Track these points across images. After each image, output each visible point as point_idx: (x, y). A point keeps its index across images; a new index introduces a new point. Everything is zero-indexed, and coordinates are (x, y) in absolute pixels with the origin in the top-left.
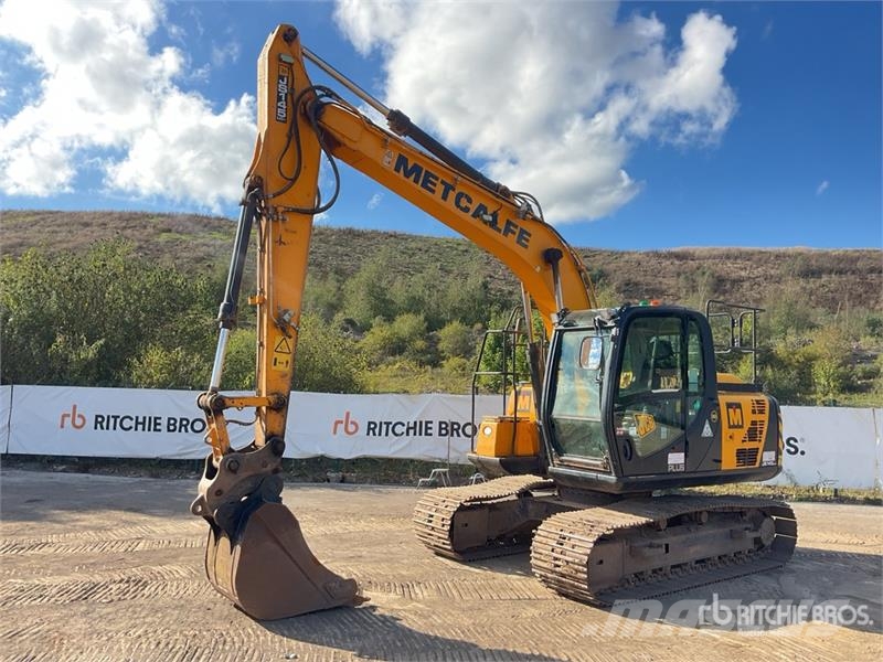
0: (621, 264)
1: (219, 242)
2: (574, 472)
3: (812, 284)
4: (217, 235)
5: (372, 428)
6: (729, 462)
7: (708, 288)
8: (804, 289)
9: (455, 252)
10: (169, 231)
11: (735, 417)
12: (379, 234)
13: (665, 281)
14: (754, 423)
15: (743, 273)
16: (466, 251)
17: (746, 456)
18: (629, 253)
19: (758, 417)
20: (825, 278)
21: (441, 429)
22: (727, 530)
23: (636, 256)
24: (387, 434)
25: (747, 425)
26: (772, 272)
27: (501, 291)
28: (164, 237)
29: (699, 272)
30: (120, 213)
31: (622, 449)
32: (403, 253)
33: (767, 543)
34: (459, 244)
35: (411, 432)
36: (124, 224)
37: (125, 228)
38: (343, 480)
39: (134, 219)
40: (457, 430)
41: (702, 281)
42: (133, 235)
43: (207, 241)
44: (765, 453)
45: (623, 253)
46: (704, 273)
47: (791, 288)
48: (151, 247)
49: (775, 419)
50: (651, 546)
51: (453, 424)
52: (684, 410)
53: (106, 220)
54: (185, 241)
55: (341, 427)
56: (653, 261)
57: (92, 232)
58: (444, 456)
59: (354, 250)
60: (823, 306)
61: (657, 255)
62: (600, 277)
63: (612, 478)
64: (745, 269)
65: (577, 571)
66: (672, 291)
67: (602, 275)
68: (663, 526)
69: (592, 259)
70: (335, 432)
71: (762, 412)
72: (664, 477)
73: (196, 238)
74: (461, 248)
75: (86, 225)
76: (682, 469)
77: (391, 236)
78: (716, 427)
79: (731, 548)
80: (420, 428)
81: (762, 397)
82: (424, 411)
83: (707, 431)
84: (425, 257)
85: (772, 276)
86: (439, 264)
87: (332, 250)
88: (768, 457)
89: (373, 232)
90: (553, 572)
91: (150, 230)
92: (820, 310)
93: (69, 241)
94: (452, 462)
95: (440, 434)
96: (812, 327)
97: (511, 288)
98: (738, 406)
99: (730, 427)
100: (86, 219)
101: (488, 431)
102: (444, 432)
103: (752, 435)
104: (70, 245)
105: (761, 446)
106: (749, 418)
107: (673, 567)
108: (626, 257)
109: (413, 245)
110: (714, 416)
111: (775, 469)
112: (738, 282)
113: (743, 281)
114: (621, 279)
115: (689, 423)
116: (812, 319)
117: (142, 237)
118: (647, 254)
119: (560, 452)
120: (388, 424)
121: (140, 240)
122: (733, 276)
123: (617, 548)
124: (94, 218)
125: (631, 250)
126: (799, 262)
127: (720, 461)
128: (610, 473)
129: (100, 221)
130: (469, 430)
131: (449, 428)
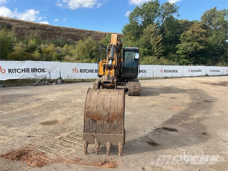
5: (10, 71)
24: (15, 73)
130: (39, 70)
131: (34, 70)
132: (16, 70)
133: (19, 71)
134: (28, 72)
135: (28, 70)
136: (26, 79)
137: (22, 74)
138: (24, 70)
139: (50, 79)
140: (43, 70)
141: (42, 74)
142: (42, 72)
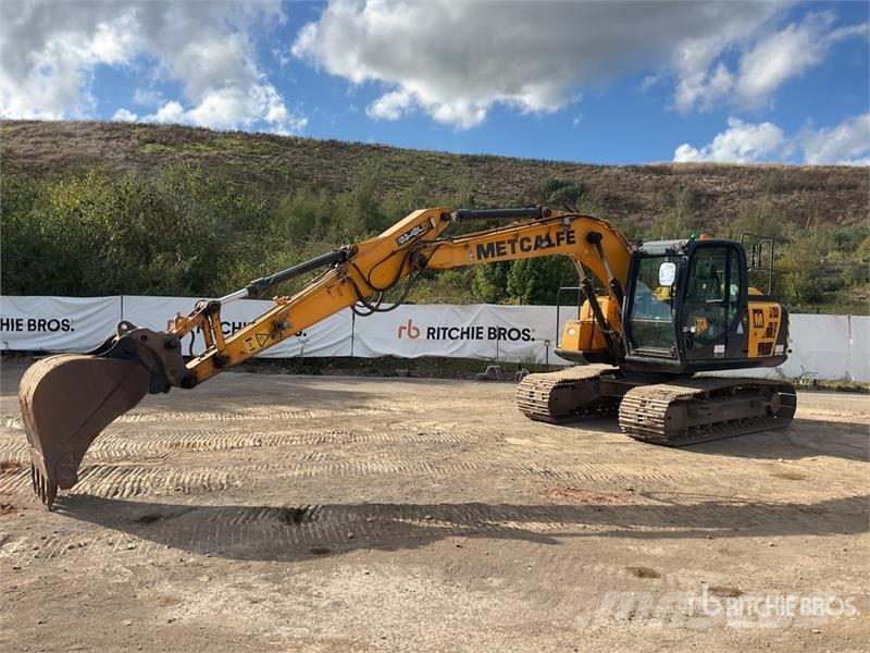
0: (601, 179)
1: (204, 154)
2: (647, 359)
3: (784, 199)
4: (202, 147)
5: (431, 332)
6: (753, 352)
7: (686, 203)
8: (776, 204)
9: (437, 166)
10: (153, 142)
11: (759, 320)
12: (362, 146)
13: (643, 196)
14: (771, 324)
15: (718, 188)
16: (449, 165)
17: (764, 348)
18: (608, 167)
19: (773, 320)
20: (796, 193)
21: (490, 333)
22: (749, 400)
23: (615, 170)
24: (444, 338)
25: (766, 326)
26: (746, 187)
27: (485, 205)
28: (149, 148)
29: (678, 186)
30: (101, 124)
31: (686, 342)
32: (387, 166)
33: (775, 411)
34: (441, 158)
35: (465, 336)
36: (107, 135)
37: (108, 139)
38: (408, 375)
39: (117, 129)
40: (504, 334)
41: (681, 197)
42: (119, 146)
43: (193, 153)
44: (778, 346)
45: (603, 167)
46: (682, 188)
47: (765, 203)
48: (137, 158)
49: (785, 322)
50: (702, 408)
51: (500, 329)
52: (726, 314)
53: (89, 130)
54: (169, 152)
55: (404, 332)
56: (632, 176)
57: (77, 143)
58: (493, 356)
59: (338, 163)
60: (794, 222)
61: (636, 169)
62: (582, 192)
63: (679, 362)
64: (720, 184)
65: (657, 423)
66: (650, 206)
67: (584, 189)
68: (707, 396)
69: (572, 174)
70: (400, 337)
71: (776, 316)
72: (711, 362)
73: (180, 150)
74: (444, 161)
75: (69, 135)
76: (723, 356)
77: (374, 149)
78: (746, 327)
79: (750, 413)
80: (473, 333)
81: (776, 305)
82: (475, 320)
83: (740, 330)
84: (409, 170)
85: (745, 192)
86: (422, 178)
87: (317, 162)
88: (779, 349)
89: (356, 144)
90: (637, 425)
91: (136, 142)
92: (791, 225)
93: (55, 153)
94: (500, 360)
95: (490, 338)
96: (783, 241)
97: (494, 203)
98: (761, 311)
99: (755, 327)
100: (68, 129)
101: (572, 332)
102: (492, 336)
103: (769, 333)
104: (58, 156)
105: (774, 341)
106: (767, 320)
107: (714, 424)
108: (606, 171)
109: (397, 158)
110: (745, 319)
111: (783, 358)
112: (713, 197)
113: (718, 196)
114: (601, 193)
115: (729, 324)
116: (783, 234)
117: (126, 148)
118: (626, 168)
119: (635, 346)
120: (445, 329)
121: (126, 152)
122: (709, 191)
123: (680, 409)
124: (76, 129)
125: (610, 164)
126: (772, 178)
127: (747, 351)
128: (676, 359)
129: (84, 132)
130: (515, 334)
131: (497, 333)
132: (447, 332)
133: (454, 334)
134: (478, 338)
135: (478, 333)
136: (470, 360)
137: (460, 343)
138: (467, 333)
139: (544, 362)
140: (525, 335)
141: (521, 345)
142: (521, 339)
